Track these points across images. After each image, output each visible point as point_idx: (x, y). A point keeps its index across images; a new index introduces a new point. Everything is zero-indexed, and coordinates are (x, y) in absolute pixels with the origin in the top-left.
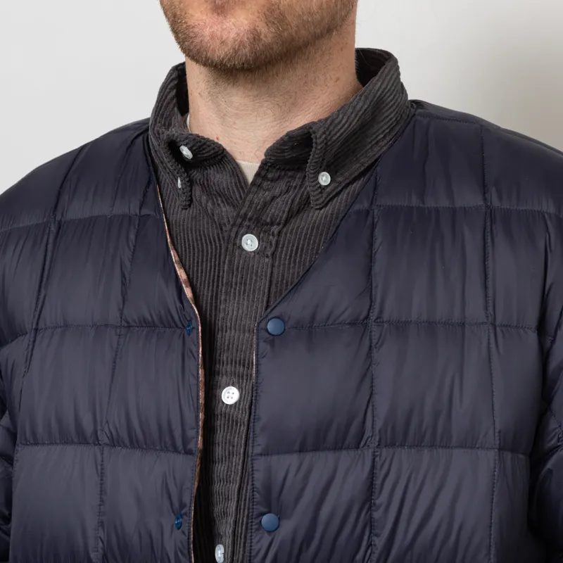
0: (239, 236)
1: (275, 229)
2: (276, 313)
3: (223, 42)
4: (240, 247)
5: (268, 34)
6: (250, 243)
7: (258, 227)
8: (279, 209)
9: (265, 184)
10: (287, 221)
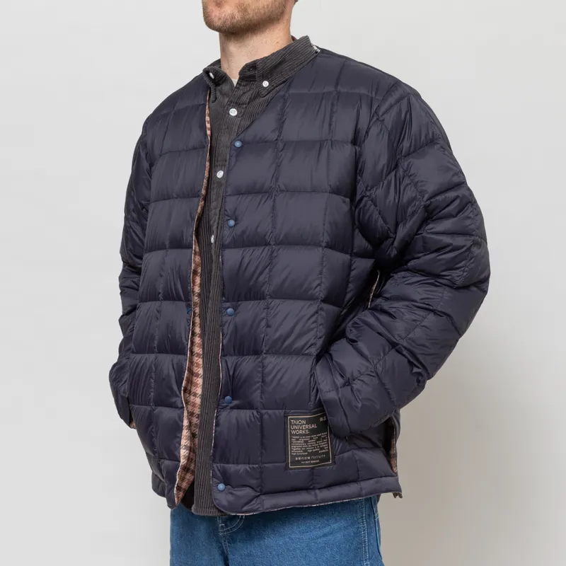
0: (228, 110)
1: (244, 106)
2: (239, 138)
3: (220, 19)
4: (229, 114)
5: (238, 16)
6: (233, 112)
7: (237, 105)
8: (246, 98)
9: (241, 88)
10: (249, 103)
